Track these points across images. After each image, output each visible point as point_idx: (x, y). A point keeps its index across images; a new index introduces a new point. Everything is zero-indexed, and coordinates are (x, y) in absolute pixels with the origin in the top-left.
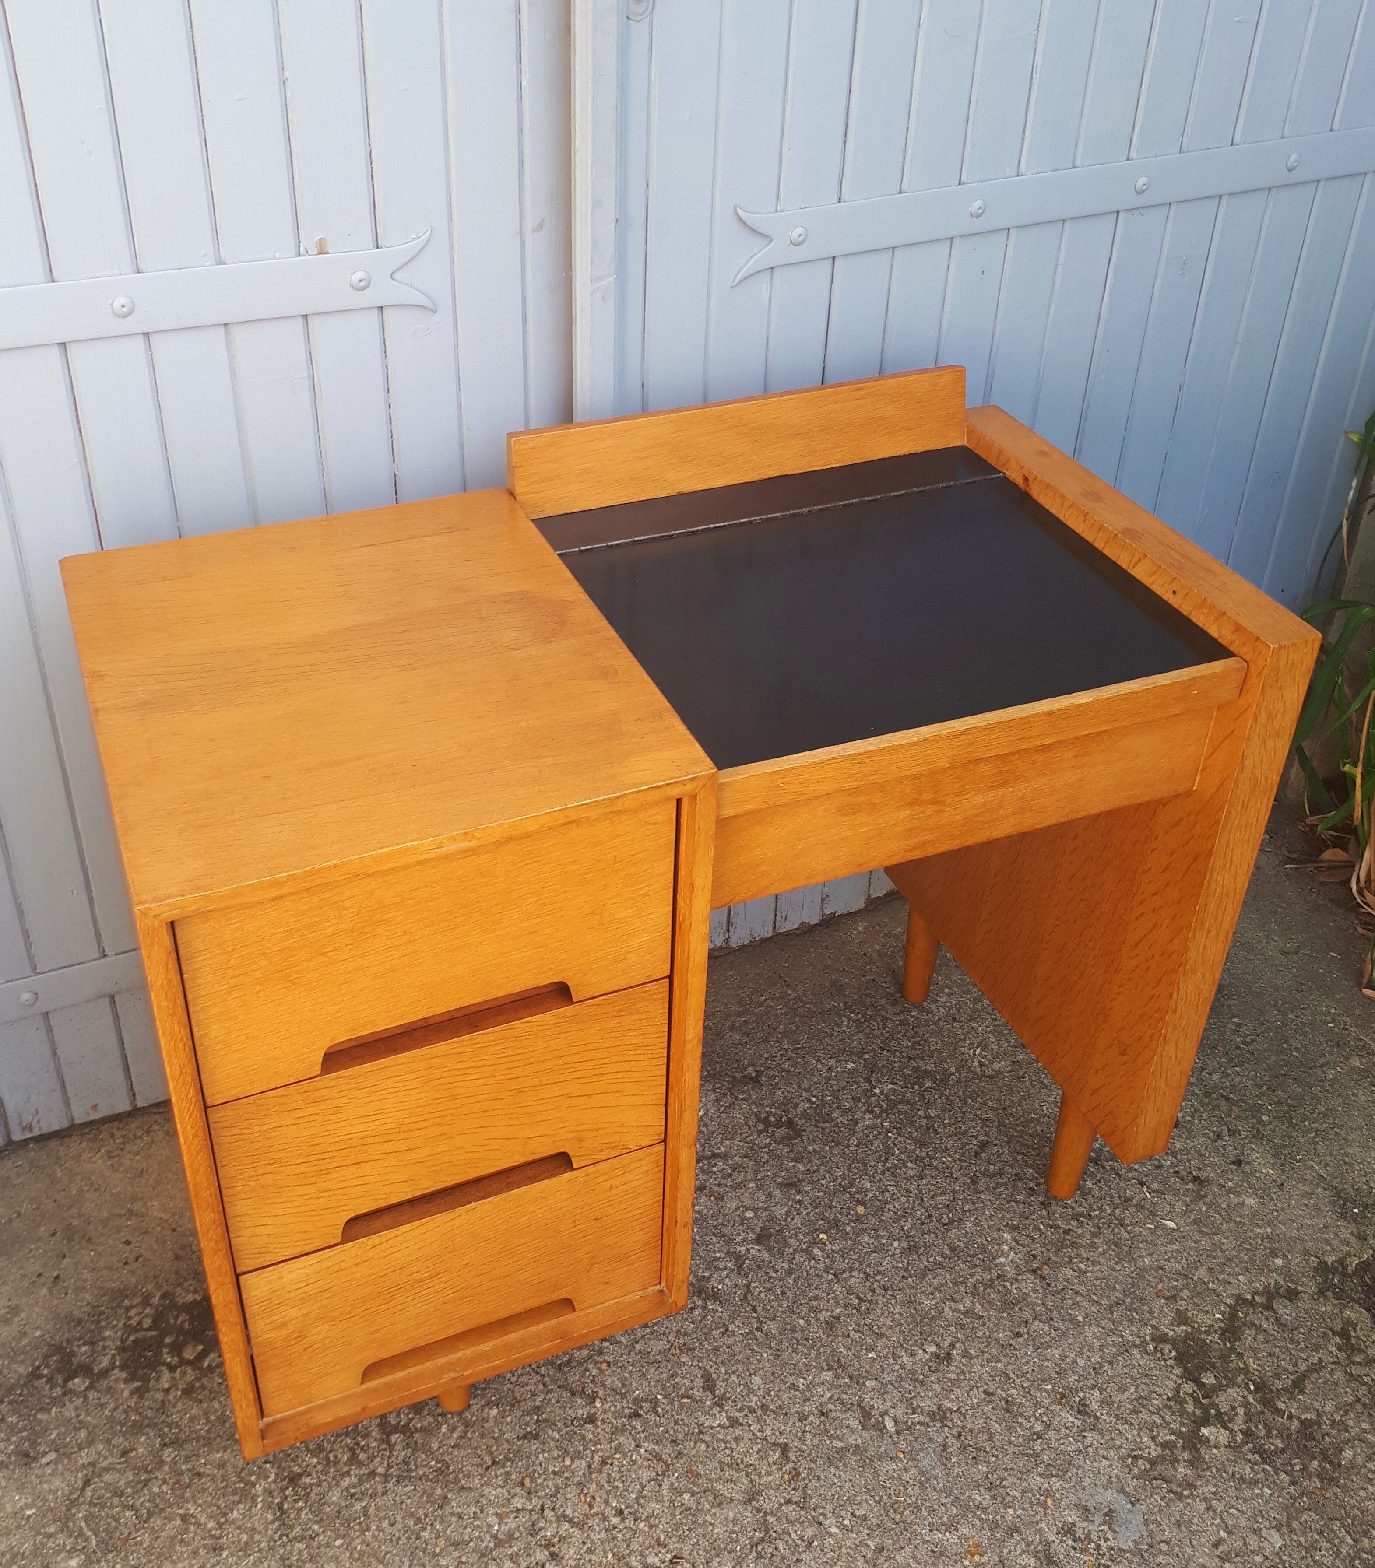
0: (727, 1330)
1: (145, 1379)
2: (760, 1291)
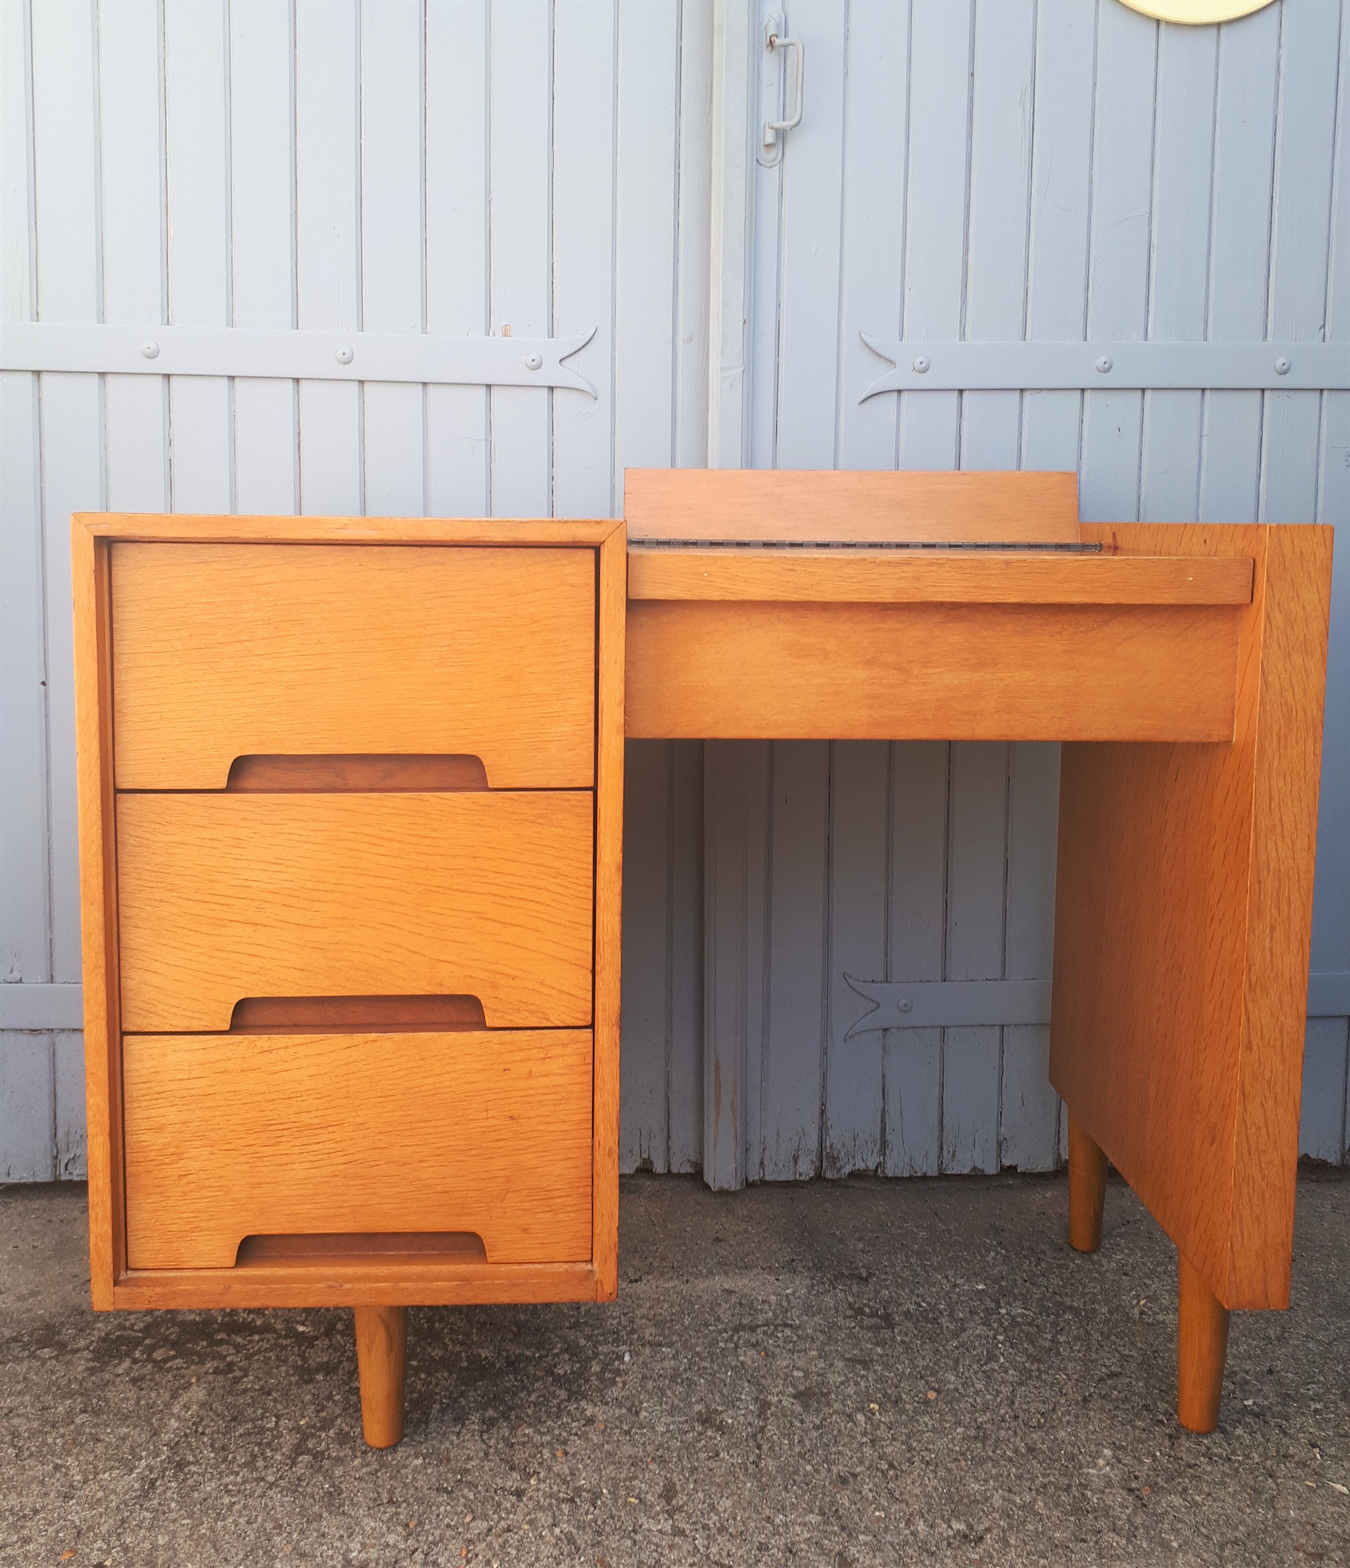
0: (717, 1456)
1: (106, 1364)
2: (775, 1435)
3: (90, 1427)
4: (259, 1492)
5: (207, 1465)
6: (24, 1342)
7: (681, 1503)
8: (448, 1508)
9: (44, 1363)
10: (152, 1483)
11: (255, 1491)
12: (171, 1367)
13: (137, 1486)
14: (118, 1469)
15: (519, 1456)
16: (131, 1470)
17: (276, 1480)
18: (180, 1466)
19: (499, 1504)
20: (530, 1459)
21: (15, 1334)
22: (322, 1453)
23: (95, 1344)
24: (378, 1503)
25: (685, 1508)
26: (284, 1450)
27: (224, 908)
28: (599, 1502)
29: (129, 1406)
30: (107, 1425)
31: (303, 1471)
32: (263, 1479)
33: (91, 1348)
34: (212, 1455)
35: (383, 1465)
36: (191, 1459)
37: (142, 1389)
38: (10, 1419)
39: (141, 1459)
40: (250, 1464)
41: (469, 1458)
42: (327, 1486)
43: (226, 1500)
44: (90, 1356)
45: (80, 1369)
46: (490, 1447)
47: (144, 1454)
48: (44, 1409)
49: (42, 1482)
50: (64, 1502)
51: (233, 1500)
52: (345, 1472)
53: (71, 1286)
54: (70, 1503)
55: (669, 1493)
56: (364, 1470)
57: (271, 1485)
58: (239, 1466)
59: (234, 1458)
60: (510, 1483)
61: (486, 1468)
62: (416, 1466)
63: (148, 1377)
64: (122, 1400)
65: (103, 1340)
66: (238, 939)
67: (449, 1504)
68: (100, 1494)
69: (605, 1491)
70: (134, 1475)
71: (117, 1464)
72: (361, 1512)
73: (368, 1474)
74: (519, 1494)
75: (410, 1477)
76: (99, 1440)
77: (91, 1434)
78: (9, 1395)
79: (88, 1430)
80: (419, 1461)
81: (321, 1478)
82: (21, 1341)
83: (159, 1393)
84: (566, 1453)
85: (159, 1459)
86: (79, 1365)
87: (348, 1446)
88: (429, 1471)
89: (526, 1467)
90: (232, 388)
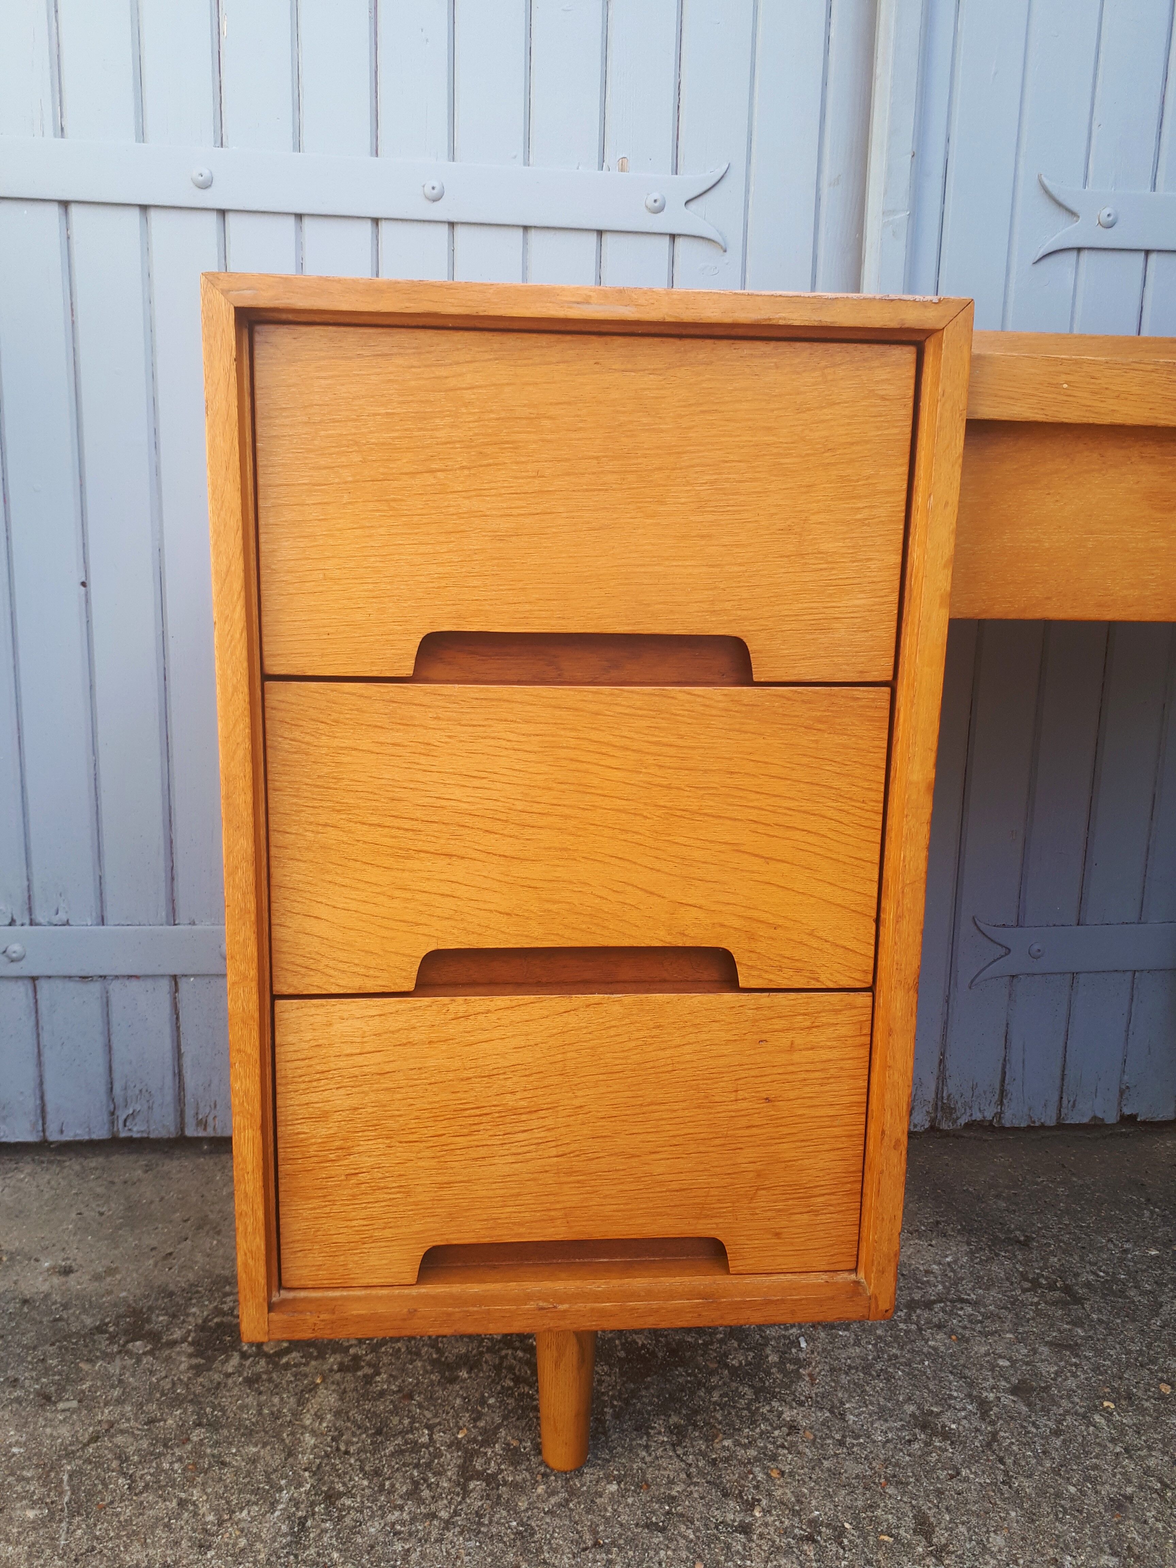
0: (958, 1474)
1: (211, 1360)
2: (1013, 1443)
3: (211, 1447)
4: (434, 1535)
5: (362, 1496)
6: (110, 1333)
7: (943, 1541)
8: (670, 1553)
9: (139, 1361)
10: (302, 1522)
11: (430, 1532)
12: (287, 1363)
13: (284, 1528)
14: (256, 1504)
15: (730, 1477)
16: (273, 1506)
17: (451, 1517)
18: (331, 1497)
19: (728, 1547)
20: (742, 1482)
21: (98, 1323)
22: (494, 1476)
23: (192, 1334)
24: (582, 1546)
25: (951, 1547)
26: (449, 1473)
27: (410, 834)
28: (846, 1541)
29: (249, 1416)
30: (231, 1443)
31: (480, 1504)
32: (433, 1516)
33: (190, 1339)
34: (366, 1483)
35: (572, 1493)
36: (340, 1487)
37: (260, 1393)
38: (112, 1436)
39: (280, 1490)
40: (413, 1494)
41: (671, 1482)
42: (514, 1524)
43: (398, 1547)
44: (191, 1350)
45: (183, 1367)
46: (690, 1465)
47: (283, 1482)
48: (151, 1422)
49: (167, 1526)
50: (200, 1553)
51: (407, 1547)
52: (530, 1504)
53: (151, 1262)
54: (209, 1556)
55: (924, 1528)
56: (553, 1500)
57: (448, 1524)
58: (401, 1497)
59: (392, 1485)
60: (730, 1516)
61: (696, 1495)
62: (612, 1494)
63: (264, 1377)
64: (242, 1408)
65: (202, 1328)
66: (426, 875)
67: (668, 1547)
68: (243, 1542)
69: (847, 1525)
70: (277, 1513)
71: (253, 1498)
72: (566, 1560)
73: (560, 1505)
74: (745, 1529)
75: (609, 1509)
76: (224, 1464)
77: (213, 1456)
78: (106, 1404)
79: (209, 1451)
80: (613, 1487)
81: (504, 1513)
82: (106, 1332)
83: (282, 1399)
84: (782, 1473)
85: (302, 1490)
86: (181, 1362)
87: (523, 1467)
88: (630, 1500)
89: (741, 1492)
90: (299, 229)
